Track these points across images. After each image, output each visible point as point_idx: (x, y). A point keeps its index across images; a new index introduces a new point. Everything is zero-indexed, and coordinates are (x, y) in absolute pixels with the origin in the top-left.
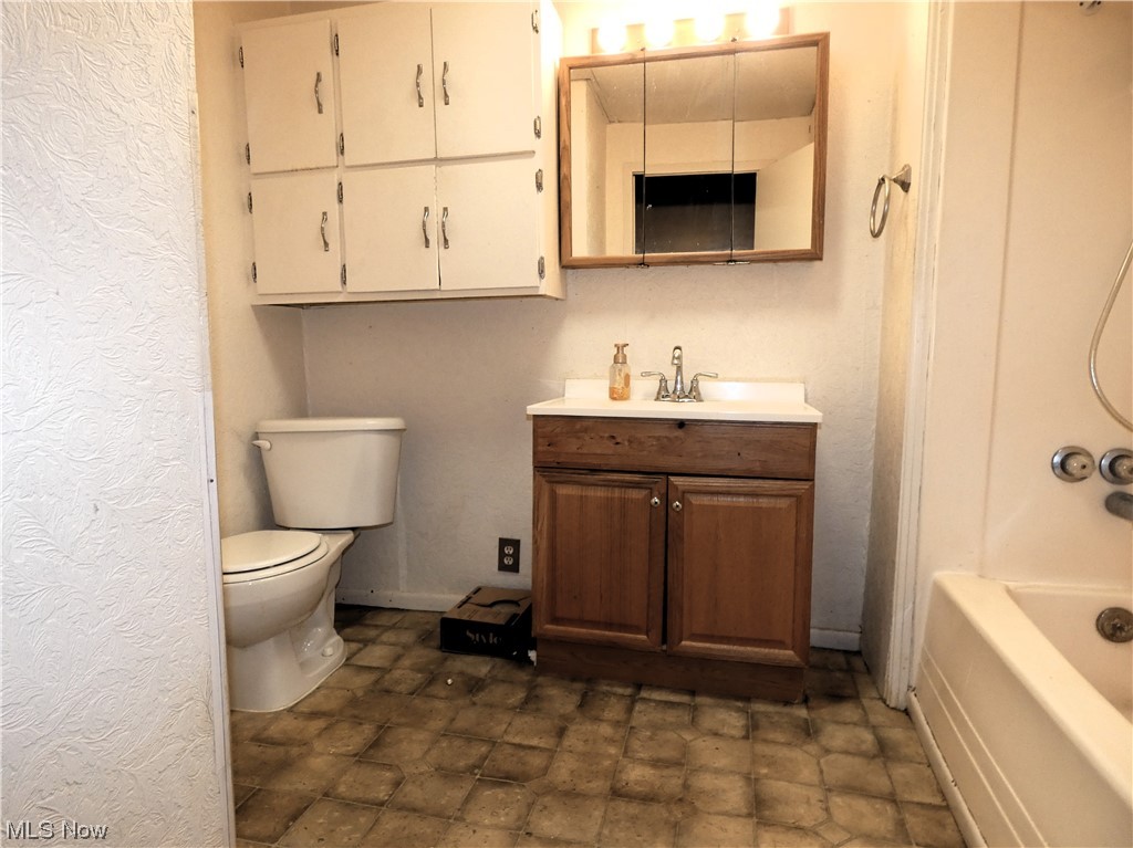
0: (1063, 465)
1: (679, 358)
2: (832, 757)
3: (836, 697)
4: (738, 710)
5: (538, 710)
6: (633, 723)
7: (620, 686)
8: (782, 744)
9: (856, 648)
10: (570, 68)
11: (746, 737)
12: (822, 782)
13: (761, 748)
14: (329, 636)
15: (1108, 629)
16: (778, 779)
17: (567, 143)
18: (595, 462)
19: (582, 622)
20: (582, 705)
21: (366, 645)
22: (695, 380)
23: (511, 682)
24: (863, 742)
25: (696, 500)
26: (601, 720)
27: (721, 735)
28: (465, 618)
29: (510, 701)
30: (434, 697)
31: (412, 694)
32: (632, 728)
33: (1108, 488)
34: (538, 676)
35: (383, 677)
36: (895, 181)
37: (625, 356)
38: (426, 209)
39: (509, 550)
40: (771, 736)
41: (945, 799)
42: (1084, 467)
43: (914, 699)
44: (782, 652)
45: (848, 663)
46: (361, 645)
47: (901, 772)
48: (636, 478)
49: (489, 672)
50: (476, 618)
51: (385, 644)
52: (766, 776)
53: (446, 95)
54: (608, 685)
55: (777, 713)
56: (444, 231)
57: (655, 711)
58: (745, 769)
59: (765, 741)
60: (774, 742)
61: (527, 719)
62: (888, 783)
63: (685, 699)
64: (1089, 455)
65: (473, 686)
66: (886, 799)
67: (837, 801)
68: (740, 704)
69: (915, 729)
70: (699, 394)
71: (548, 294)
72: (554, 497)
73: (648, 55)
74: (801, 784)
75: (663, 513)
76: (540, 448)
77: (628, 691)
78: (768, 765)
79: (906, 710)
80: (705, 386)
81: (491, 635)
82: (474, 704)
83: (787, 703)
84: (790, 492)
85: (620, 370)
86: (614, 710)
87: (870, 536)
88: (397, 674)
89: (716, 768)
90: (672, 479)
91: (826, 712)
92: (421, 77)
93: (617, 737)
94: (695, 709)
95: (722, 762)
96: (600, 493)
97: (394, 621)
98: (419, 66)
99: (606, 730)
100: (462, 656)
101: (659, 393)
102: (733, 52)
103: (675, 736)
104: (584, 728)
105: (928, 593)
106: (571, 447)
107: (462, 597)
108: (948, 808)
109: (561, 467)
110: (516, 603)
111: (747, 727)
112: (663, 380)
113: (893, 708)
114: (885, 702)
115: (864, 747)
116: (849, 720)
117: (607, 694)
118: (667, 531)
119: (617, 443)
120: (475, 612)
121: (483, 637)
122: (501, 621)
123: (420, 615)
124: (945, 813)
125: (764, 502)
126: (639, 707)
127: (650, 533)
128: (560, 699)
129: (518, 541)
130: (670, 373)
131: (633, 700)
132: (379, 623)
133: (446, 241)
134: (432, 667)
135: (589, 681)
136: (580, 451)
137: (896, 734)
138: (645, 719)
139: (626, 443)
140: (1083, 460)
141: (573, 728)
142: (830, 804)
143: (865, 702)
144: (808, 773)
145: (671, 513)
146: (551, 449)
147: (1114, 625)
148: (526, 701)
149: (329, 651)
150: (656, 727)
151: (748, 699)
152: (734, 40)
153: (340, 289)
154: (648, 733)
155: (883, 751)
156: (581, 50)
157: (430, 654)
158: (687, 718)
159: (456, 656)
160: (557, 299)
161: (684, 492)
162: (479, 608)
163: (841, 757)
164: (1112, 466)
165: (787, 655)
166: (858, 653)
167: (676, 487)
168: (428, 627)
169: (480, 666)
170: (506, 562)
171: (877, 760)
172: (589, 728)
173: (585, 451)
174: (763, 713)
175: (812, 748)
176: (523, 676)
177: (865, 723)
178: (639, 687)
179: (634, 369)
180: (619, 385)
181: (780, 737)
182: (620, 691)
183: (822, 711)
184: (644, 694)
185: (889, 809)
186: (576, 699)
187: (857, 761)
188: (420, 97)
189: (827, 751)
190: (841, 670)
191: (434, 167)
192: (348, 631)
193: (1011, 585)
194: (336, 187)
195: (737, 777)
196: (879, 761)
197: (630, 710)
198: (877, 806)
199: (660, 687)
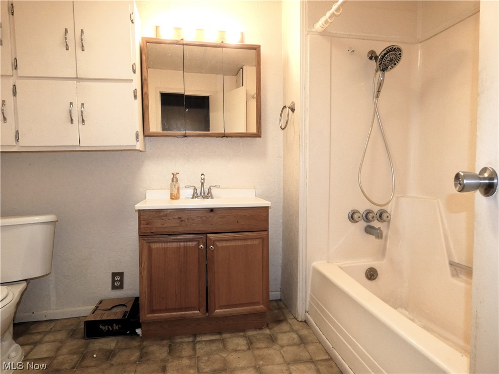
0: (352, 217)
1: (204, 179)
2: (285, 349)
3: (279, 321)
4: (242, 337)
5: (148, 360)
6: (198, 355)
7: (186, 338)
8: (265, 348)
9: (279, 298)
10: (147, 42)
11: (249, 349)
12: (285, 361)
13: (256, 352)
14: (11, 345)
15: (369, 276)
16: (268, 365)
17: (146, 77)
18: (171, 230)
19: (167, 310)
20: (171, 351)
21: (35, 346)
22: (209, 189)
23: (130, 348)
24: (294, 339)
25: (219, 244)
26: (182, 357)
27: (238, 351)
28: (98, 319)
29: (132, 359)
30: (87, 367)
31: (73, 368)
32: (198, 357)
33: (365, 224)
34: (143, 342)
35: (52, 362)
36: (289, 108)
37: (177, 179)
38: (71, 104)
39: (117, 278)
40: (259, 345)
41: (329, 356)
42: (359, 217)
43: (309, 316)
44: (259, 306)
45: (278, 305)
46: (32, 346)
47: (311, 348)
48: (191, 236)
49: (116, 345)
50: (105, 318)
51: (47, 342)
52: (263, 365)
53: (83, 46)
54: (180, 338)
55: (258, 334)
56: (82, 116)
57: (205, 345)
58: (253, 365)
59: (257, 348)
60: (261, 348)
61: (144, 366)
62: (308, 354)
63: (217, 337)
64: (359, 213)
65: (109, 355)
66: (310, 362)
67: (293, 368)
68: (242, 334)
69: (310, 328)
70: (212, 195)
71: (141, 149)
72: (150, 250)
73: (185, 42)
74: (277, 364)
75: (205, 252)
76: (142, 226)
77: (191, 339)
78: (262, 360)
79: (305, 321)
80: (214, 191)
81: (115, 325)
82: (112, 365)
83: (261, 328)
84: (259, 237)
85: (175, 185)
86: (187, 351)
87: (282, 250)
88: (60, 358)
89: (241, 367)
90: (208, 235)
91: (277, 329)
92: (68, 34)
93: (192, 364)
94: (223, 341)
95: (242, 363)
96: (175, 245)
97: (51, 327)
98: (66, 29)
99: (186, 362)
100: (98, 340)
101: (193, 195)
102: (222, 47)
103: (219, 356)
104: (174, 364)
105: (311, 272)
106: (158, 224)
107: (93, 307)
108: (331, 359)
109: (154, 234)
110: (124, 305)
111: (247, 344)
112: (195, 189)
113: (300, 321)
114: (296, 319)
115: (295, 341)
116: (286, 331)
117: (180, 343)
118: (207, 260)
119: (182, 221)
120: (103, 314)
121: (110, 327)
122: (119, 317)
123: (66, 321)
124: (332, 361)
125: (249, 242)
126: (198, 346)
127: (199, 262)
128: (159, 351)
129: (123, 273)
130: (198, 186)
131: (194, 343)
132: (40, 331)
133: (83, 121)
134: (81, 350)
135: (170, 338)
136: (163, 226)
137: (304, 332)
138: (202, 351)
139: (187, 220)
140: (358, 215)
141: (169, 365)
142: (291, 370)
143: (290, 321)
144: (278, 359)
145: (208, 251)
146: (148, 226)
147: (371, 274)
148: (141, 357)
149: (13, 354)
150: (208, 354)
151: (244, 331)
152: (222, 42)
153: (15, 144)
154: (206, 358)
155: (303, 341)
156: (151, 35)
157: (78, 343)
158: (221, 346)
159: (94, 340)
160: (141, 151)
161: (214, 241)
162: (104, 312)
163: (288, 347)
164: (366, 216)
165: (261, 307)
166: (280, 300)
167: (211, 239)
168: (72, 327)
169: (110, 343)
170: (116, 284)
171: (301, 345)
172: (177, 362)
173: (165, 225)
174: (252, 336)
175: (276, 347)
176: (135, 343)
177: (292, 330)
178: (195, 336)
179: (181, 184)
180: (175, 192)
181: (263, 345)
182: (186, 340)
183: (275, 329)
184: (198, 339)
185: (312, 366)
186: (166, 349)
187: (294, 348)
188: (67, 45)
189: (282, 347)
190: (276, 309)
191: (76, 82)
192: (21, 339)
193: (339, 264)
194: (12, 87)
195: (251, 369)
196: (302, 345)
197: (194, 349)
198: (308, 366)
199: (205, 334)
